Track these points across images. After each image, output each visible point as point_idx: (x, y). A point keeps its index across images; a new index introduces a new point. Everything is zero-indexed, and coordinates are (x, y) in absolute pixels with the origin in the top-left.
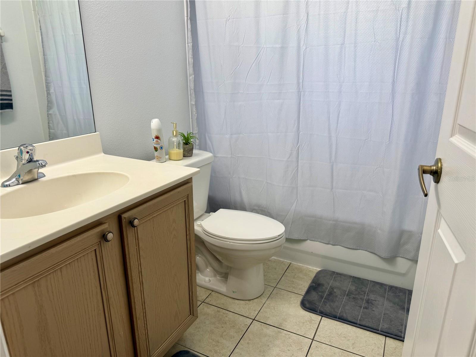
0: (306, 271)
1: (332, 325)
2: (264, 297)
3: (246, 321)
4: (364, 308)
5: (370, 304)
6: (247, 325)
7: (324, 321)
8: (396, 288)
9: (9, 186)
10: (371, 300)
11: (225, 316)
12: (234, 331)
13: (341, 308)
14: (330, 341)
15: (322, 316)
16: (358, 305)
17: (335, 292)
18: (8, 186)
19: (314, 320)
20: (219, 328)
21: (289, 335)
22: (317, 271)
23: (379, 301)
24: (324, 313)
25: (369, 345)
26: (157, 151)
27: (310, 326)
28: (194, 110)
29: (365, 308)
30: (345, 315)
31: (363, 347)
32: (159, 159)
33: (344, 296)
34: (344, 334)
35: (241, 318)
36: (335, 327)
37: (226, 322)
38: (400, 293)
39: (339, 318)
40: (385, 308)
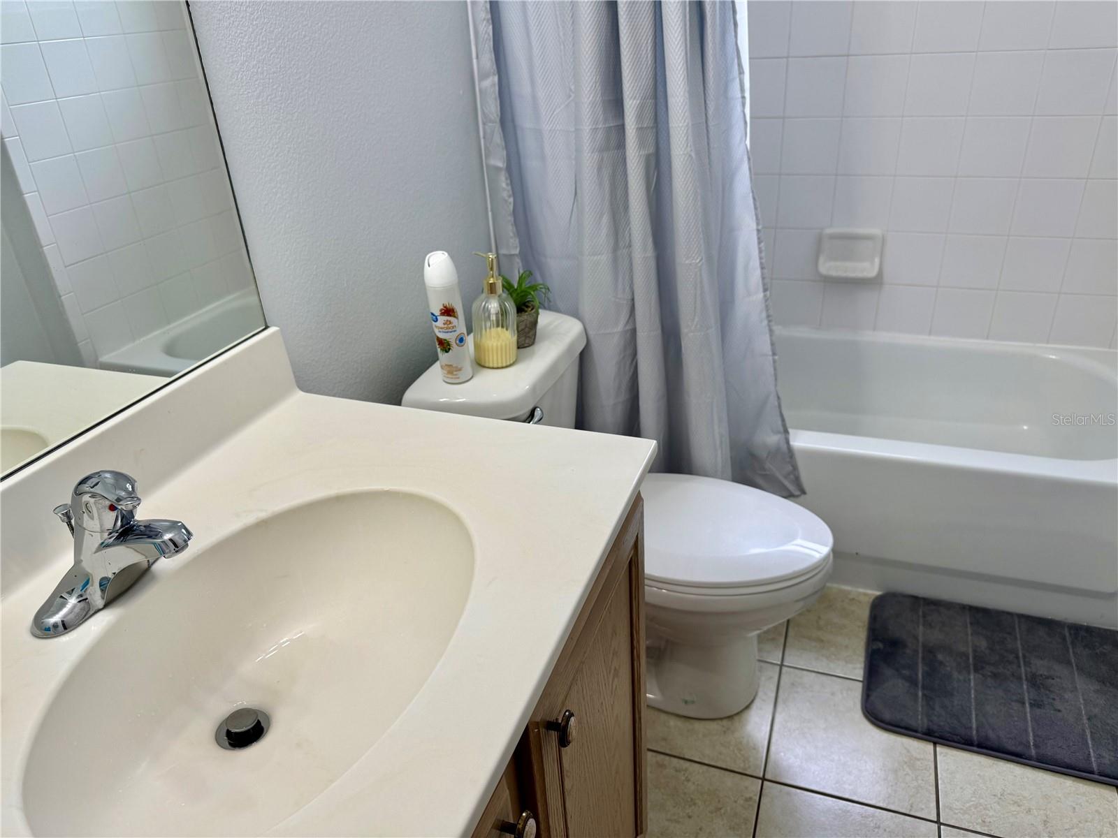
0: (843, 601)
1: (970, 768)
2: (764, 700)
3: (746, 788)
4: (1031, 705)
5: (1042, 690)
6: (751, 798)
7: (944, 756)
8: (1089, 630)
9: (65, 628)
10: (1041, 675)
11: (683, 778)
12: (723, 825)
13: (974, 713)
14: (984, 822)
15: (935, 744)
16: (1014, 698)
17: (941, 663)
18: (61, 627)
19: (918, 760)
20: (681, 820)
21: (873, 816)
22: (871, 600)
23: (1060, 678)
24: (936, 734)
25: (1087, 821)
26: (447, 352)
27: (916, 779)
28: (504, 185)
29: (1034, 705)
30: (991, 735)
31: (1073, 828)
32: (455, 373)
33: (969, 673)
34: (1009, 792)
35: (730, 779)
36: (979, 775)
37: (692, 796)
38: (1105, 647)
39: (980, 746)
40: (1084, 700)
